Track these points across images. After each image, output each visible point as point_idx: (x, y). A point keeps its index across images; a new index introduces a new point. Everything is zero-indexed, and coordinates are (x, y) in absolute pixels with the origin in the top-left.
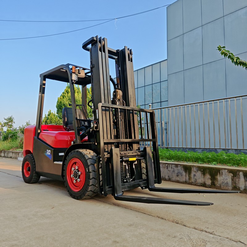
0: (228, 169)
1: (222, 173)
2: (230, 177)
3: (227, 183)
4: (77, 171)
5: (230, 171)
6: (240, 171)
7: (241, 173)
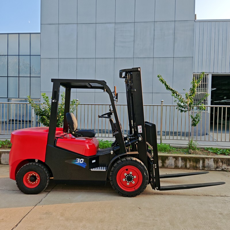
0: (173, 156)
1: (169, 158)
2: (174, 160)
3: (172, 164)
4: (131, 175)
5: (174, 157)
6: (179, 157)
7: (180, 158)
